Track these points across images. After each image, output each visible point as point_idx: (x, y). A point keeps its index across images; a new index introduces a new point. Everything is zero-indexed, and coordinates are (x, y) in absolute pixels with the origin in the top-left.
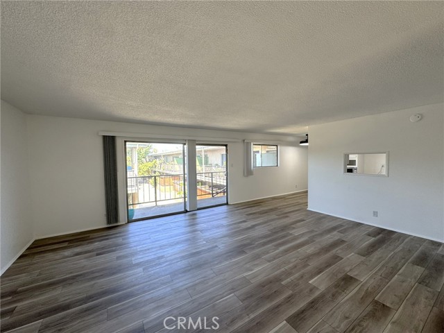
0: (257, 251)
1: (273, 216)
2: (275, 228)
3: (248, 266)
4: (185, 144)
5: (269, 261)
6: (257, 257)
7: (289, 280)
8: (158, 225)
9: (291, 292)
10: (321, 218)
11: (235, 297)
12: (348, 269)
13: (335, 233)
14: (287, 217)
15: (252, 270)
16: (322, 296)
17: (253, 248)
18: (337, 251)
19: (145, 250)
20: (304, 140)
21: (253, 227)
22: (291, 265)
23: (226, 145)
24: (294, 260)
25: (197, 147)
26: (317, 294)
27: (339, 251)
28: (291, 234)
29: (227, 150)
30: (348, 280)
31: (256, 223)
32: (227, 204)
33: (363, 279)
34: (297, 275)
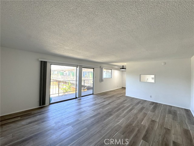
0: (116, 113)
1: (114, 99)
2: (118, 104)
3: (116, 120)
4: (77, 67)
5: (123, 117)
6: (118, 116)
7: (134, 124)
8: (67, 105)
9: (138, 128)
10: (132, 99)
11: (119, 134)
12: (151, 117)
13: (140, 104)
14: (120, 99)
15: (119, 122)
16: (148, 128)
17: (114, 113)
18: (144, 111)
19: (68, 117)
20: (122, 68)
21: (109, 104)
22: (132, 118)
23: (93, 69)
24: (132, 116)
25: (83, 69)
26: (146, 128)
27: (145, 111)
28: (125, 106)
29: (94, 71)
30: (153, 121)
31: (110, 102)
32: (93, 94)
33: (157, 120)
34: (136, 122)
